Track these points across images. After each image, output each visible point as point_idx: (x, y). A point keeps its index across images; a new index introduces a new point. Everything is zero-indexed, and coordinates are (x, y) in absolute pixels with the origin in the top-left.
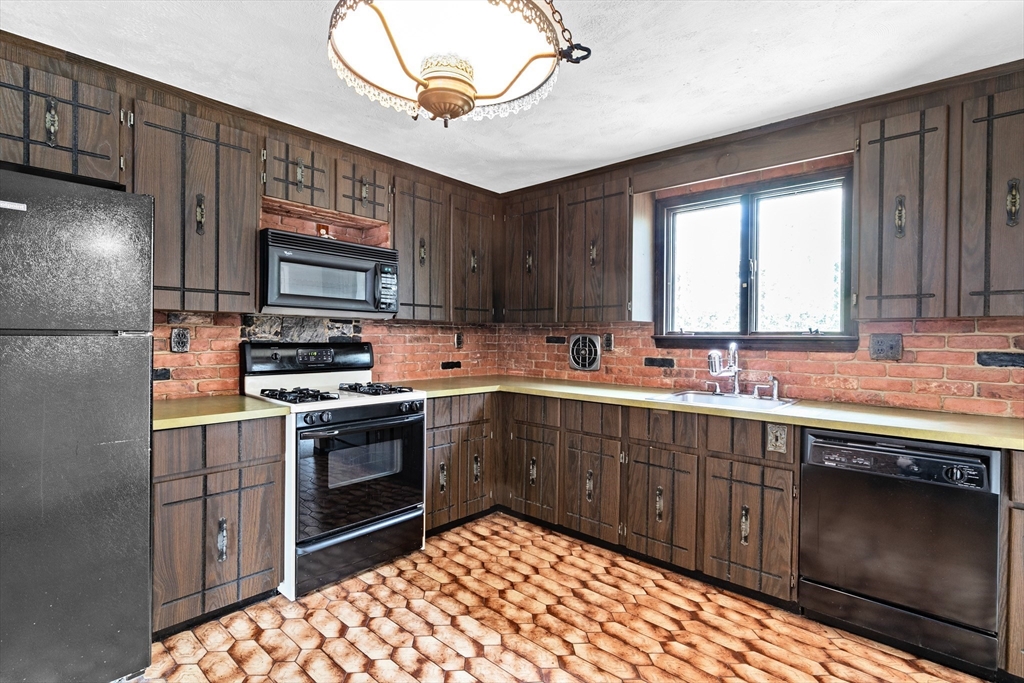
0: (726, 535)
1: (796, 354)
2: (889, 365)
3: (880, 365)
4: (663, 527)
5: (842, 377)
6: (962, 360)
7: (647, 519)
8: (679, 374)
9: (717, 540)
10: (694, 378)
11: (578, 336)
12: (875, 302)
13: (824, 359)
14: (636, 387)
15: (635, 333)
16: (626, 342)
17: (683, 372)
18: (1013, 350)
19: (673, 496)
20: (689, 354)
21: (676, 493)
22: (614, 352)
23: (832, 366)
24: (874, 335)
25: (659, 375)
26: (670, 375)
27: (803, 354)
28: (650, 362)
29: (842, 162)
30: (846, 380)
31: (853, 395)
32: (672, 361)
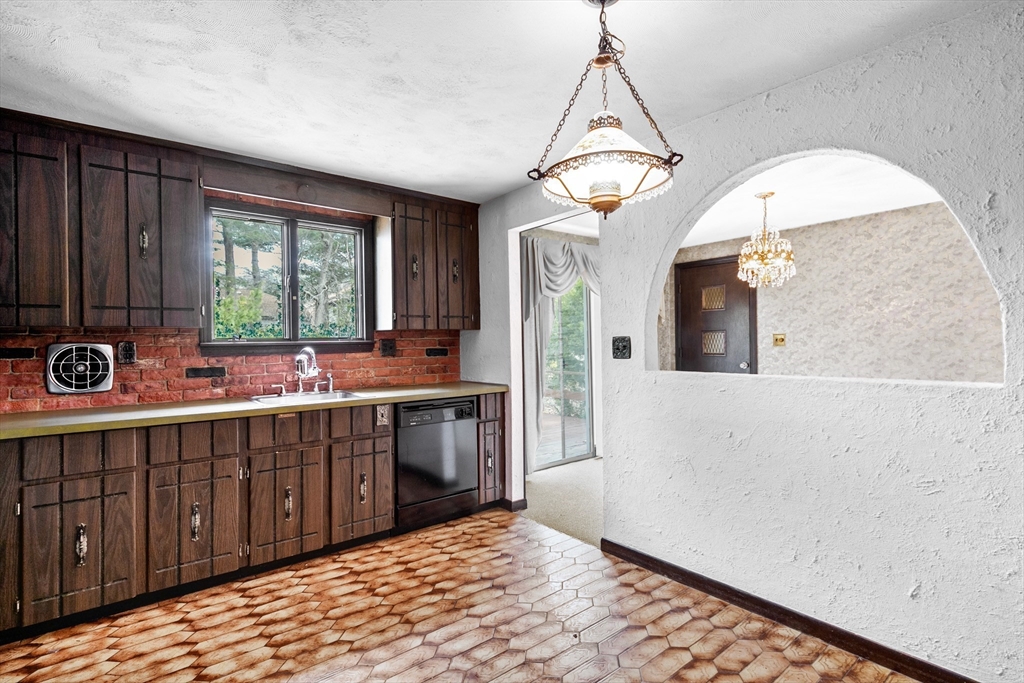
0: (349, 504)
1: (337, 355)
2: (389, 359)
3: (385, 359)
4: (292, 525)
5: (365, 370)
6: (420, 354)
7: (275, 524)
8: (231, 382)
9: (343, 510)
10: (248, 384)
11: (66, 347)
12: (405, 319)
13: (355, 358)
14: (175, 404)
15: (173, 341)
16: (158, 352)
17: (237, 380)
18: (438, 347)
19: (302, 490)
20: (242, 361)
21: (305, 487)
22: (139, 365)
23: (359, 363)
24: (383, 340)
25: (206, 388)
26: (222, 384)
27: (341, 355)
28: (194, 372)
29: (362, 218)
30: (368, 372)
31: (372, 381)
32: (223, 369)
